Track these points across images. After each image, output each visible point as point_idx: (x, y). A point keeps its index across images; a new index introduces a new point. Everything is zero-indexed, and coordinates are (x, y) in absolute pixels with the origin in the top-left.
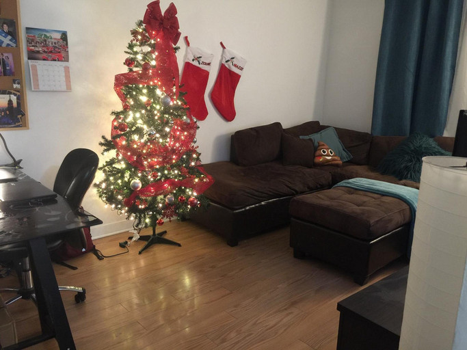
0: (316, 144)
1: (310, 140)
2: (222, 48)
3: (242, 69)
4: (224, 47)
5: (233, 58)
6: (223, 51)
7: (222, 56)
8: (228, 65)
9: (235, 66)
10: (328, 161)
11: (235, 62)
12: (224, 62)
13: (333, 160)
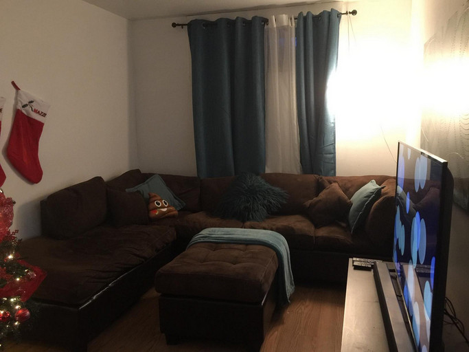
0: (146, 195)
1: (138, 192)
2: (14, 90)
3: (44, 115)
4: (17, 88)
5: (32, 102)
6: (17, 93)
7: (16, 99)
8: (26, 111)
9: (36, 111)
10: (164, 213)
11: (35, 106)
12: (19, 107)
13: (168, 211)
